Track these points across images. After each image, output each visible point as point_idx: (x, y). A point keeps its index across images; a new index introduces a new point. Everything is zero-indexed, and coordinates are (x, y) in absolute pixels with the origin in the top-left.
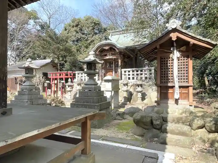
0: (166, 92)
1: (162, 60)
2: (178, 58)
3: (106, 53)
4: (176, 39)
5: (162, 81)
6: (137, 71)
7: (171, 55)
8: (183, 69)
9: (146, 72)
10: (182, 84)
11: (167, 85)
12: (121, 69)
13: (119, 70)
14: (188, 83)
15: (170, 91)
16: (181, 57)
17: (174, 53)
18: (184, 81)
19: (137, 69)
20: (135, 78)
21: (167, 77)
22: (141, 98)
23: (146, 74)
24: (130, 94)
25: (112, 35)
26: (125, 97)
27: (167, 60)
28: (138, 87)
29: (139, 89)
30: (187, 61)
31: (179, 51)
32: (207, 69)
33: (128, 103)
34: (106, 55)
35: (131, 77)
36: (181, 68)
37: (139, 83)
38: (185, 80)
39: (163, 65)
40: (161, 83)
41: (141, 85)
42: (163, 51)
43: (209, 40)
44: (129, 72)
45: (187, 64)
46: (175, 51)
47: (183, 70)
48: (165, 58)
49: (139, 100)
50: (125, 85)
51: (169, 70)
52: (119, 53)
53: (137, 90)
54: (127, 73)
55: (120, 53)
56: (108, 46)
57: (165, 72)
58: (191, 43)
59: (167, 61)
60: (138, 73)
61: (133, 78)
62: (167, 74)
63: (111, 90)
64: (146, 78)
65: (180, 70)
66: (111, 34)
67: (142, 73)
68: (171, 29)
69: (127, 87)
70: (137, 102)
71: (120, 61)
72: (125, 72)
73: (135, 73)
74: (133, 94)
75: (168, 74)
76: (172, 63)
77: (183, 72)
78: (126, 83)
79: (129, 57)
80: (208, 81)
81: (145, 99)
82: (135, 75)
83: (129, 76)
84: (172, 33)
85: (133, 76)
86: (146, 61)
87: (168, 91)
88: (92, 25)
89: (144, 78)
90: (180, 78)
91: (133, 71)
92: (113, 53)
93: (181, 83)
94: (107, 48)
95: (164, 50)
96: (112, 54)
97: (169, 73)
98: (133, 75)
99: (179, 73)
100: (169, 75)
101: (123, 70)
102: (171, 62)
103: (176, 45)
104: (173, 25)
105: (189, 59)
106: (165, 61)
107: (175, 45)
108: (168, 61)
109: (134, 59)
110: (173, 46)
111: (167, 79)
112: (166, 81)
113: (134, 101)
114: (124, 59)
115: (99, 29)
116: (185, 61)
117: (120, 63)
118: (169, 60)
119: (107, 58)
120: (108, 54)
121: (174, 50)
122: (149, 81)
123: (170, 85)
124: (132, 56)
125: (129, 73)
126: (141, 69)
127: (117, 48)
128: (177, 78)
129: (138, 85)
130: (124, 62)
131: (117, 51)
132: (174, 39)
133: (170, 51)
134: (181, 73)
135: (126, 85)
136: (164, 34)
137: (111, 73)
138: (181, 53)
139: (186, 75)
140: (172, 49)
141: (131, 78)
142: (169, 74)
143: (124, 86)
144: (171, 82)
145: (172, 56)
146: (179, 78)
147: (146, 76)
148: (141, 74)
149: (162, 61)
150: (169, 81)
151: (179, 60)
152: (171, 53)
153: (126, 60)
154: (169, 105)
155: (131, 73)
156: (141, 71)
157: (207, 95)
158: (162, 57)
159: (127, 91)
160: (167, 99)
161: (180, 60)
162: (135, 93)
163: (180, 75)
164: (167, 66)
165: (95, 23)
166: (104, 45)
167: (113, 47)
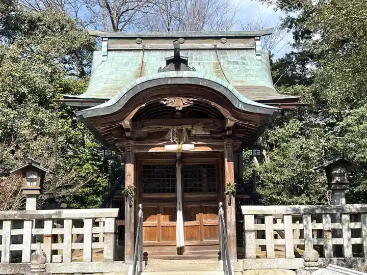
25: (108, 51)
54: (269, 226)
56: (188, 95)
67: (336, 226)
71: (230, 168)
73: (308, 226)
101: (250, 210)
117: (230, 178)
131: (232, 121)
166: (168, 91)
167: (213, 104)
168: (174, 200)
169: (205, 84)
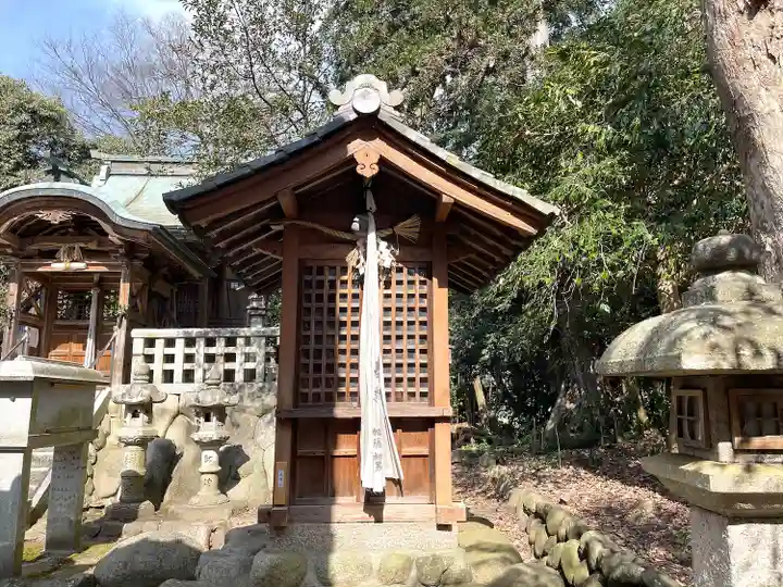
0: (319, 452)
1: (308, 278)
2: (384, 271)
3: (52, 245)
4: (375, 172)
5: (306, 390)
6: (210, 342)
7: (352, 257)
8: (404, 331)
9: (253, 349)
10: (402, 410)
11: (332, 412)
12: (129, 330)
13: (119, 334)
14: (432, 403)
15: (344, 447)
16: (400, 270)
17: (365, 245)
18: (412, 395)
19: (211, 332)
20: (198, 375)
21: (331, 368)
22: (214, 478)
23: (248, 357)
24: (165, 458)
25: (109, 175)
26: (129, 479)
27: (331, 278)
28: (202, 420)
29: (210, 430)
30: (425, 290)
31: (390, 240)
32: (485, 347)
33: (147, 505)
34: (51, 255)
35: (178, 367)
36: (399, 324)
37: (211, 398)
38: (418, 389)
39: (314, 305)
40: (296, 405)
41: (220, 412)
42: (314, 229)
43: (522, 194)
44: (170, 342)
45: (425, 303)
46: (372, 237)
47: (405, 337)
48: (321, 271)
49: (207, 491)
50: (134, 410)
51: (343, 333)
52: (122, 251)
53: (196, 437)
54: (159, 350)
55: (131, 249)
56: (63, 208)
57: (319, 339)
58: (445, 199)
59: (333, 285)
60: (212, 350)
61: (188, 376)
62: (332, 353)
63: (24, 444)
64: (250, 375)
65: (393, 332)
66: (104, 168)
67: (231, 350)
68: (353, 116)
69: (146, 418)
70: (194, 500)
71: (125, 289)
72: (150, 342)
73: (200, 350)
74: (181, 455)
75: (333, 351)
76: (355, 296)
77: (405, 345)
78: (140, 399)
79: (177, 276)
80: (486, 391)
81: (239, 479)
82: (200, 358)
83: (168, 366)
84: (358, 141)
85: (188, 366)
86: (256, 300)
87: (335, 445)
88: (17, 120)
89: (239, 377)
90: (394, 374)
91: (190, 342)
92: (93, 246)
93: (397, 400)
94: (56, 217)
95: (317, 226)
96: (88, 254)
97: (342, 346)
98: (189, 358)
99: (387, 347)
100: (342, 359)
101: (139, 334)
102: (350, 290)
103: (374, 208)
104: (364, 96)
105: (435, 280)
106: (320, 284)
107: (371, 204)
108: (338, 283)
109: (205, 287)
110: (361, 210)
111: (327, 379)
112: (322, 390)
113: (179, 491)
114: (151, 281)
115: (55, 143)
116: (417, 290)
117: (124, 301)
118: (345, 282)
119: (57, 267)
120: (63, 248)
121: (365, 229)
122: (261, 389)
123: (342, 411)
124: (197, 275)
125: (169, 351)
126: (227, 332)
127: (115, 227)
128: (378, 376)
129: (206, 413)
130: (152, 295)
131: (114, 237)
132: (368, 169)
133: (347, 237)
134: (397, 351)
135: (144, 408)
136: (316, 139)
137: (75, 348)
138: (398, 252)
139: (419, 359)
140: (356, 226)
141: (178, 376)
142: (343, 352)
143: (130, 415)
144: (347, 397)
145: (358, 262)
146: (389, 376)
147: (251, 365)
148: (230, 358)
149: (309, 284)
150: (343, 389)
151: (388, 285)
152: (353, 244)
153: (163, 288)
154: (336, 528)
155: (179, 350)
156: (231, 342)
157: (485, 445)
158: (310, 264)
159: (143, 442)
160: (326, 495)
161: (394, 283)
162: (188, 453)
163: (393, 359)
164: (332, 311)
165: (34, 112)
166: (43, 204)
167: (93, 218)
168: (87, 328)
169: (79, 196)
